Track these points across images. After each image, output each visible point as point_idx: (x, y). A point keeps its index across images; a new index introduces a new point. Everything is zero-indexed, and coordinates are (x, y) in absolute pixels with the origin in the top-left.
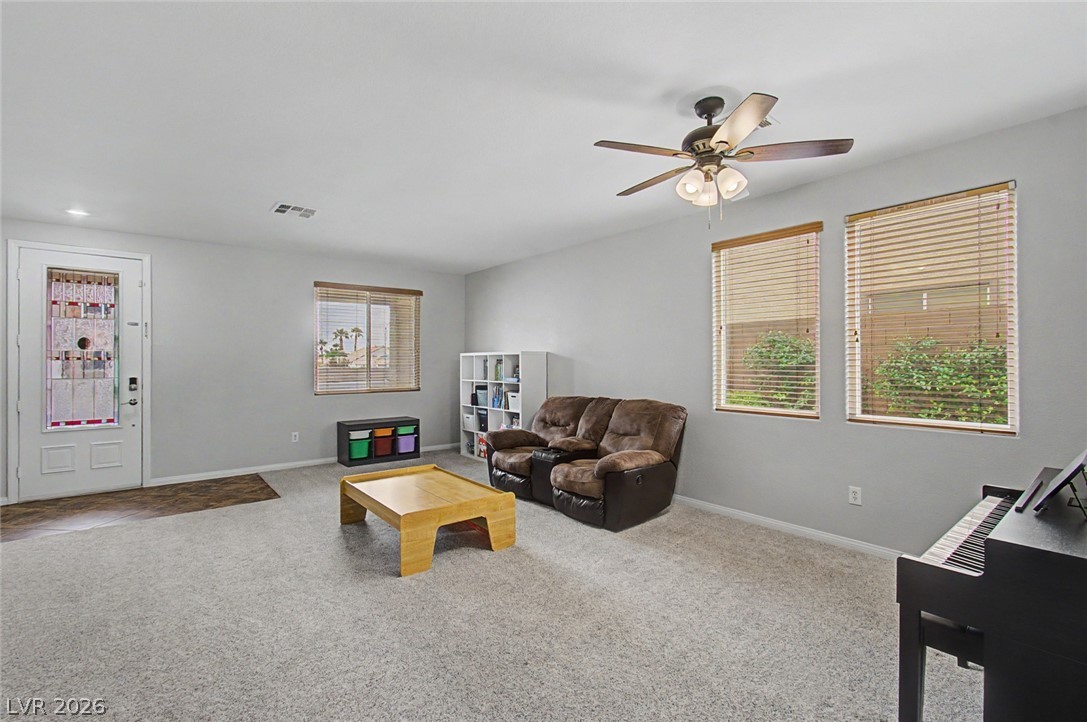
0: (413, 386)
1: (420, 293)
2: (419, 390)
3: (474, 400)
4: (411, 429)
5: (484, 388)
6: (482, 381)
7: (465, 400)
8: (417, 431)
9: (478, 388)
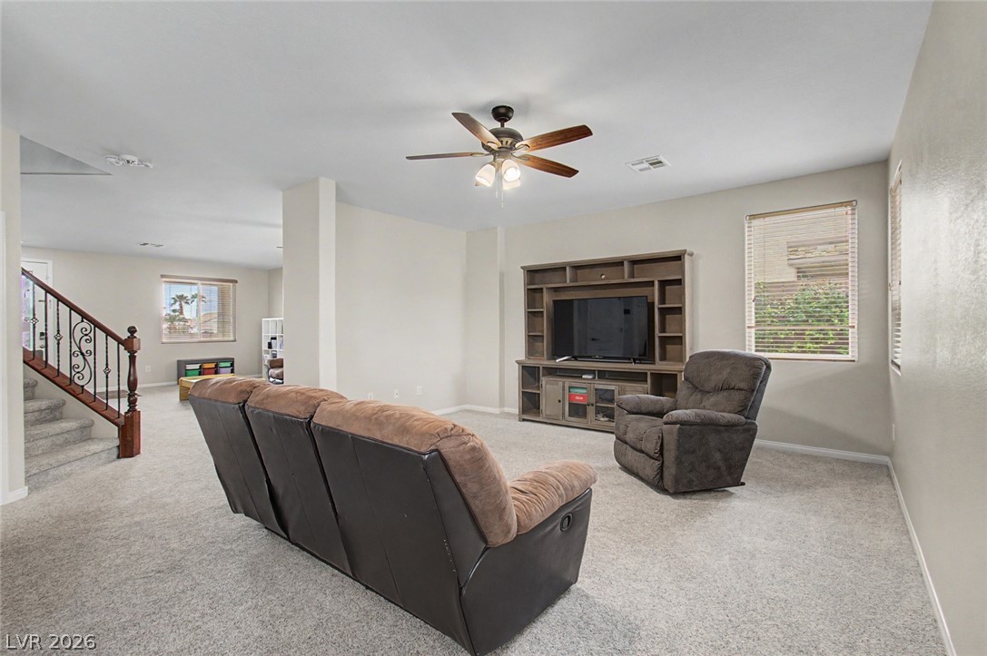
0: (232, 338)
1: (236, 282)
2: (235, 341)
3: (270, 346)
4: (229, 364)
5: (275, 339)
6: (274, 335)
7: (265, 347)
8: (232, 365)
9: (272, 338)
